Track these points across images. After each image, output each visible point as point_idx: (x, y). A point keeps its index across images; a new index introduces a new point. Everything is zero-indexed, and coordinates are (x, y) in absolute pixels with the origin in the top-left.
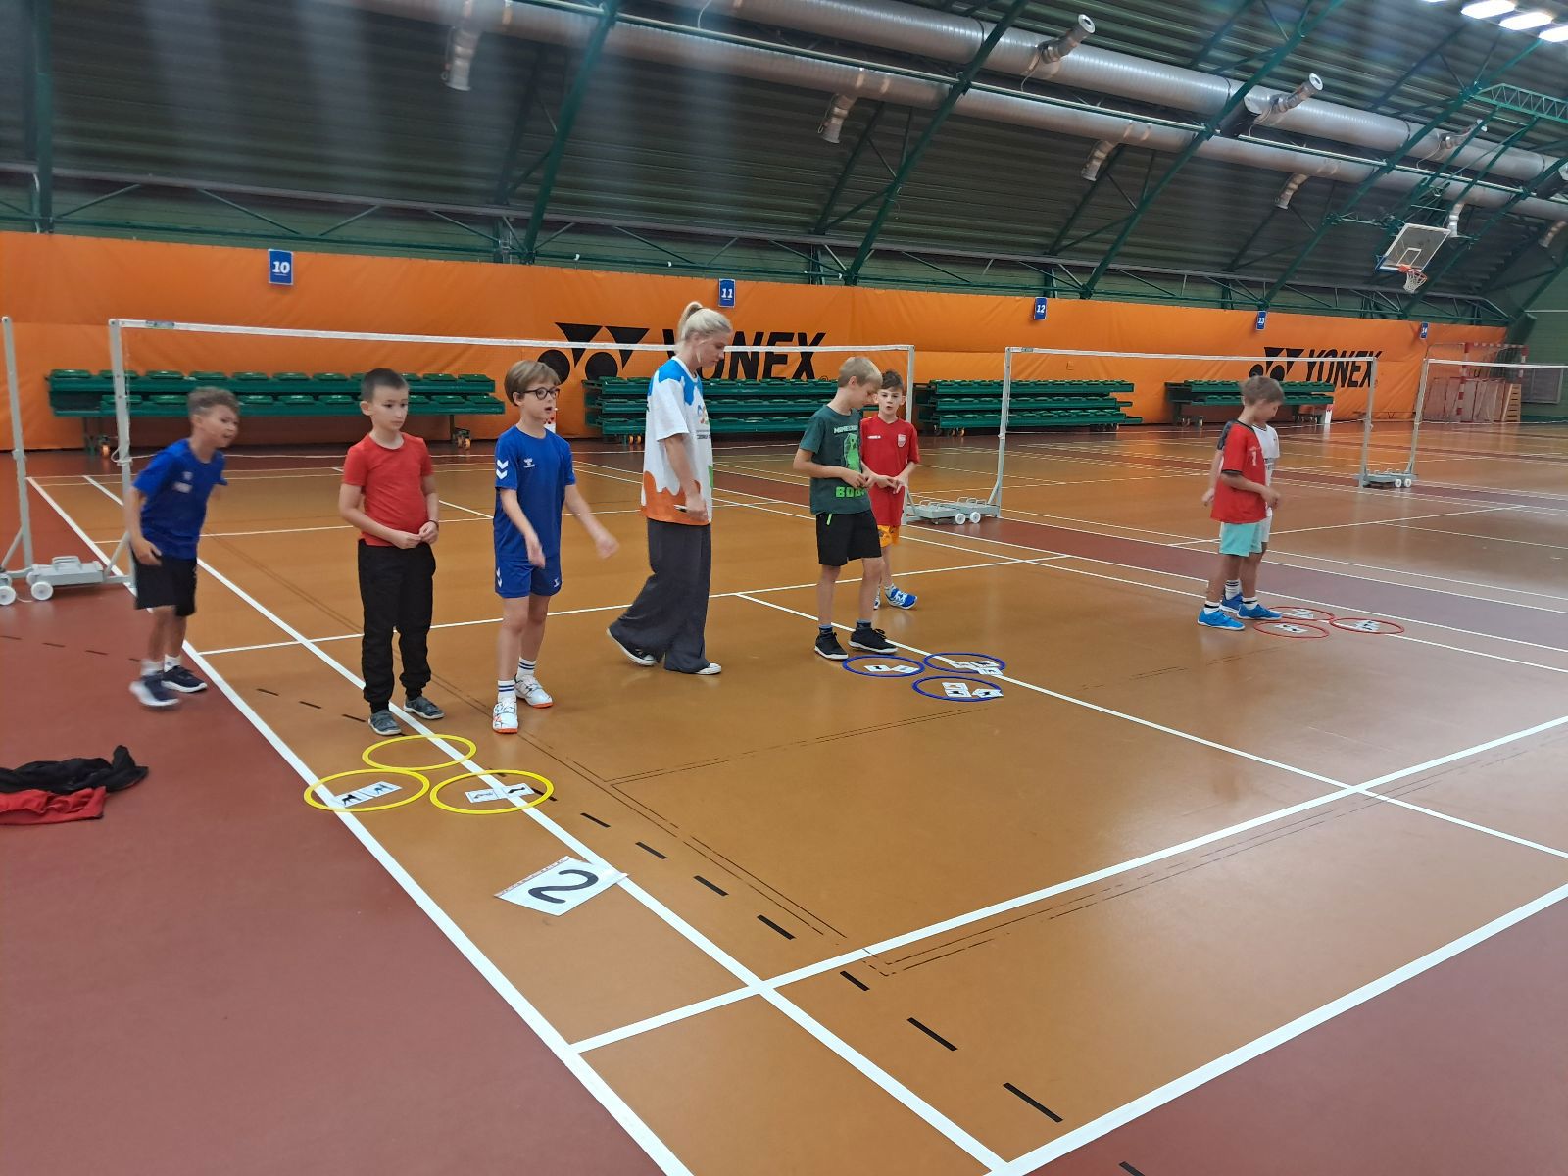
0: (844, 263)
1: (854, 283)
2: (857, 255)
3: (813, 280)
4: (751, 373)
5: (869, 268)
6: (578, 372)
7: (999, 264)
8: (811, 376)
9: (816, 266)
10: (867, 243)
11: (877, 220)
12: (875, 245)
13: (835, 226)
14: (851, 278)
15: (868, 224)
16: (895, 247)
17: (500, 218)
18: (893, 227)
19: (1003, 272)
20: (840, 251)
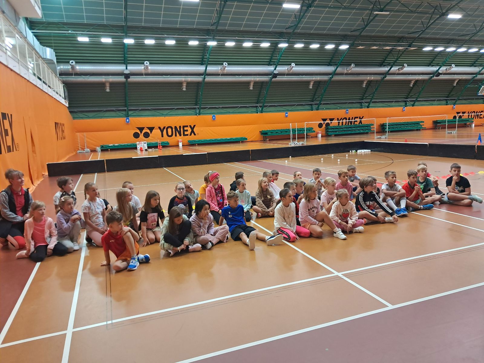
0: (367, 104)
1: (369, 108)
2: (369, 103)
3: (361, 108)
4: (351, 124)
5: (371, 105)
6: (324, 126)
7: (395, 102)
8: (361, 123)
9: (362, 106)
10: (371, 101)
11: (372, 97)
12: (372, 101)
13: (365, 98)
14: (368, 107)
15: (371, 97)
16: (376, 101)
17: (312, 104)
18: (375, 97)
19: (397, 103)
20: (366, 102)
